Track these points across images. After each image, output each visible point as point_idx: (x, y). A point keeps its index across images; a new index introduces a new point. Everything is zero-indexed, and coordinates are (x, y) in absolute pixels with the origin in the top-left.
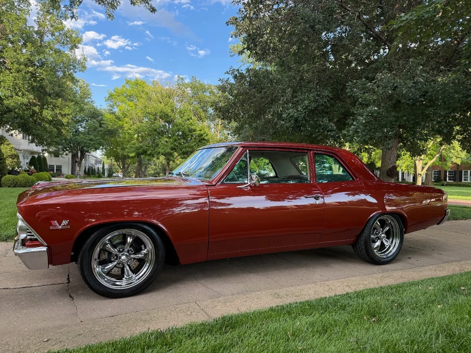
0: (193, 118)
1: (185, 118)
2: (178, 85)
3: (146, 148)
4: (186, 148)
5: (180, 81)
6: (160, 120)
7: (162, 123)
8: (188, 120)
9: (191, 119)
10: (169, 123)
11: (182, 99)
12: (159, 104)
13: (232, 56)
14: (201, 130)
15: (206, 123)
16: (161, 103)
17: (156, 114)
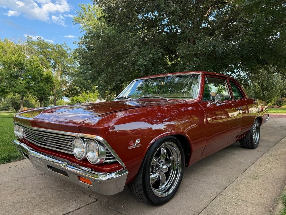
0: (41, 66)
1: (35, 66)
2: (28, 42)
3: (4, 88)
4: (37, 87)
5: (29, 40)
6: (15, 67)
7: (16, 69)
8: (38, 67)
9: (39, 66)
10: (22, 69)
11: (31, 52)
12: (13, 55)
13: (74, 24)
14: (47, 75)
15: (50, 70)
16: (14, 55)
17: (11, 63)
